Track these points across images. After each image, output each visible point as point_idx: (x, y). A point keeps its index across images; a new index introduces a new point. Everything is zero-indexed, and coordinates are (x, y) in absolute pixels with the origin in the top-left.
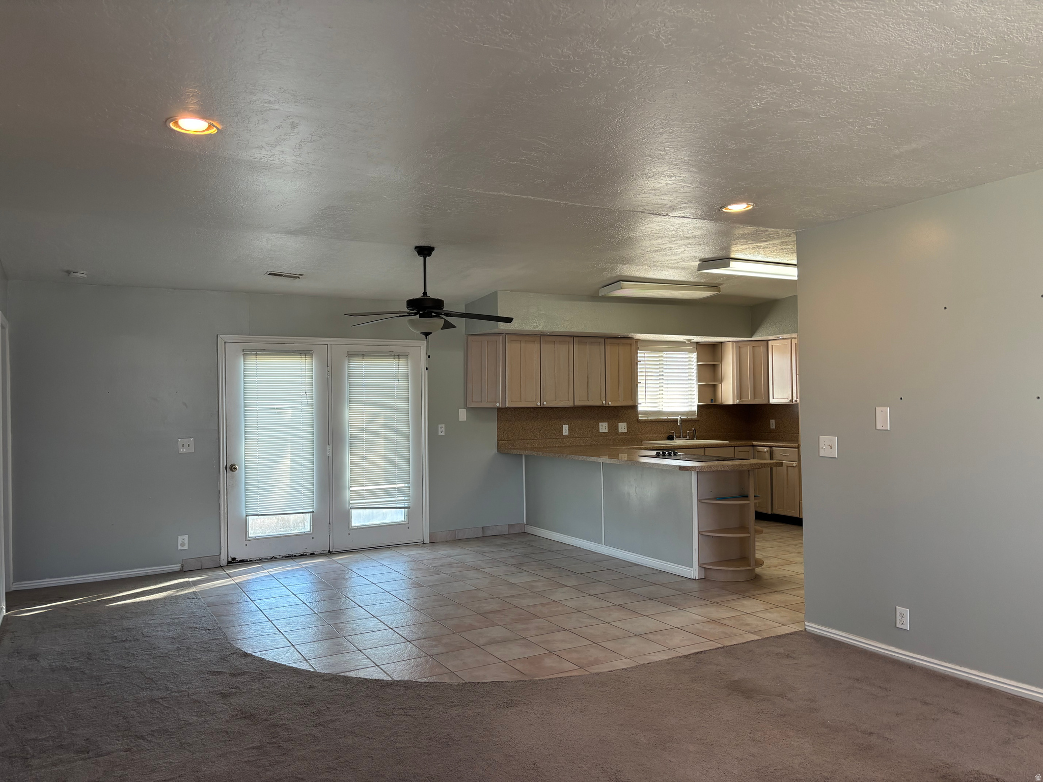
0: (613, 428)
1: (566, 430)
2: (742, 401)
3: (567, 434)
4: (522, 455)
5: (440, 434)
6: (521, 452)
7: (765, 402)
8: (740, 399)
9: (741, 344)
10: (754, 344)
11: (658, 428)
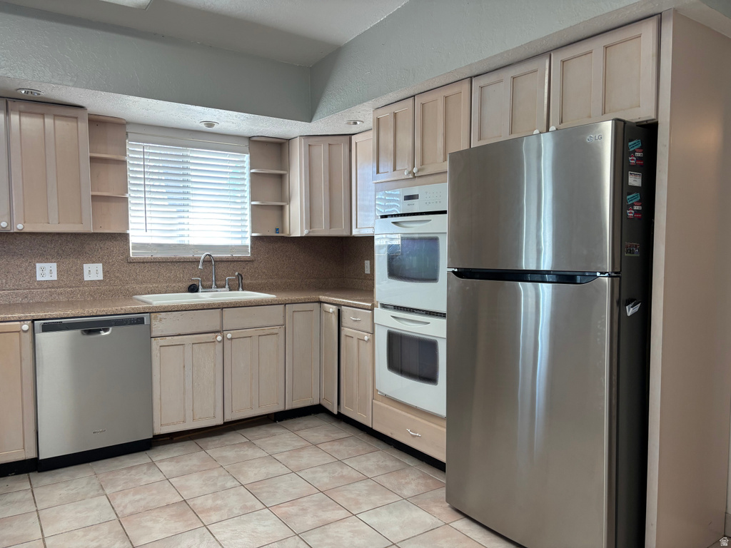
0: (70, 272)
2: (313, 232)
7: (345, 233)
8: (311, 228)
9: (311, 141)
10: (330, 140)
11: (173, 272)
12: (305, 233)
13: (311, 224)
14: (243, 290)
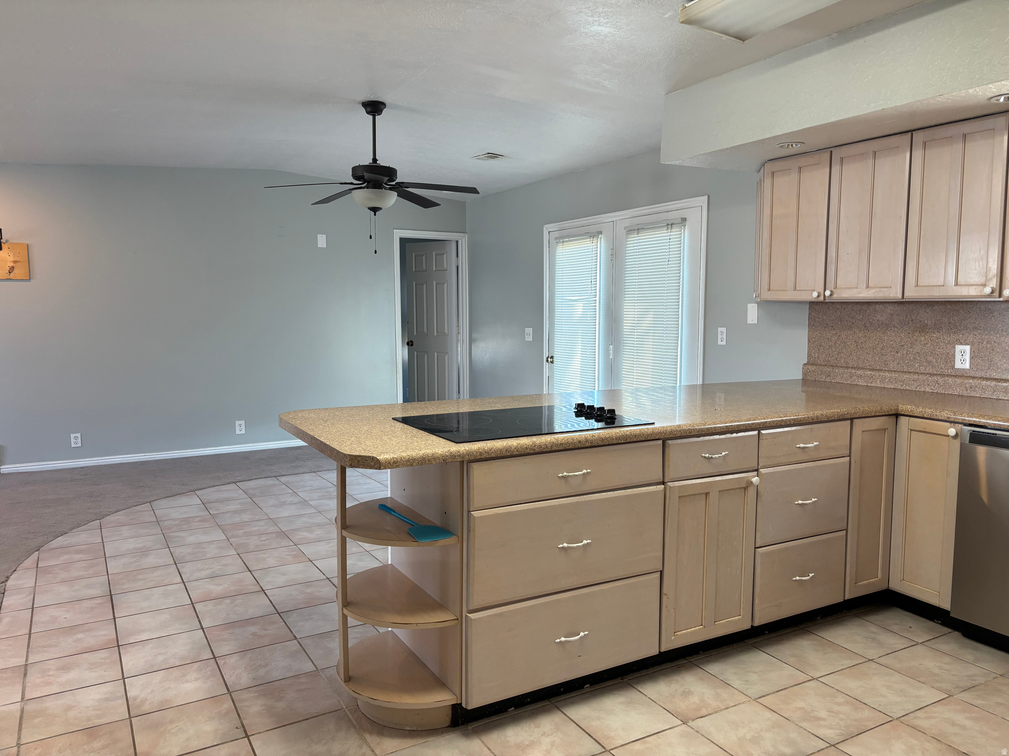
1: (963, 357)
3: (966, 367)
5: (720, 343)
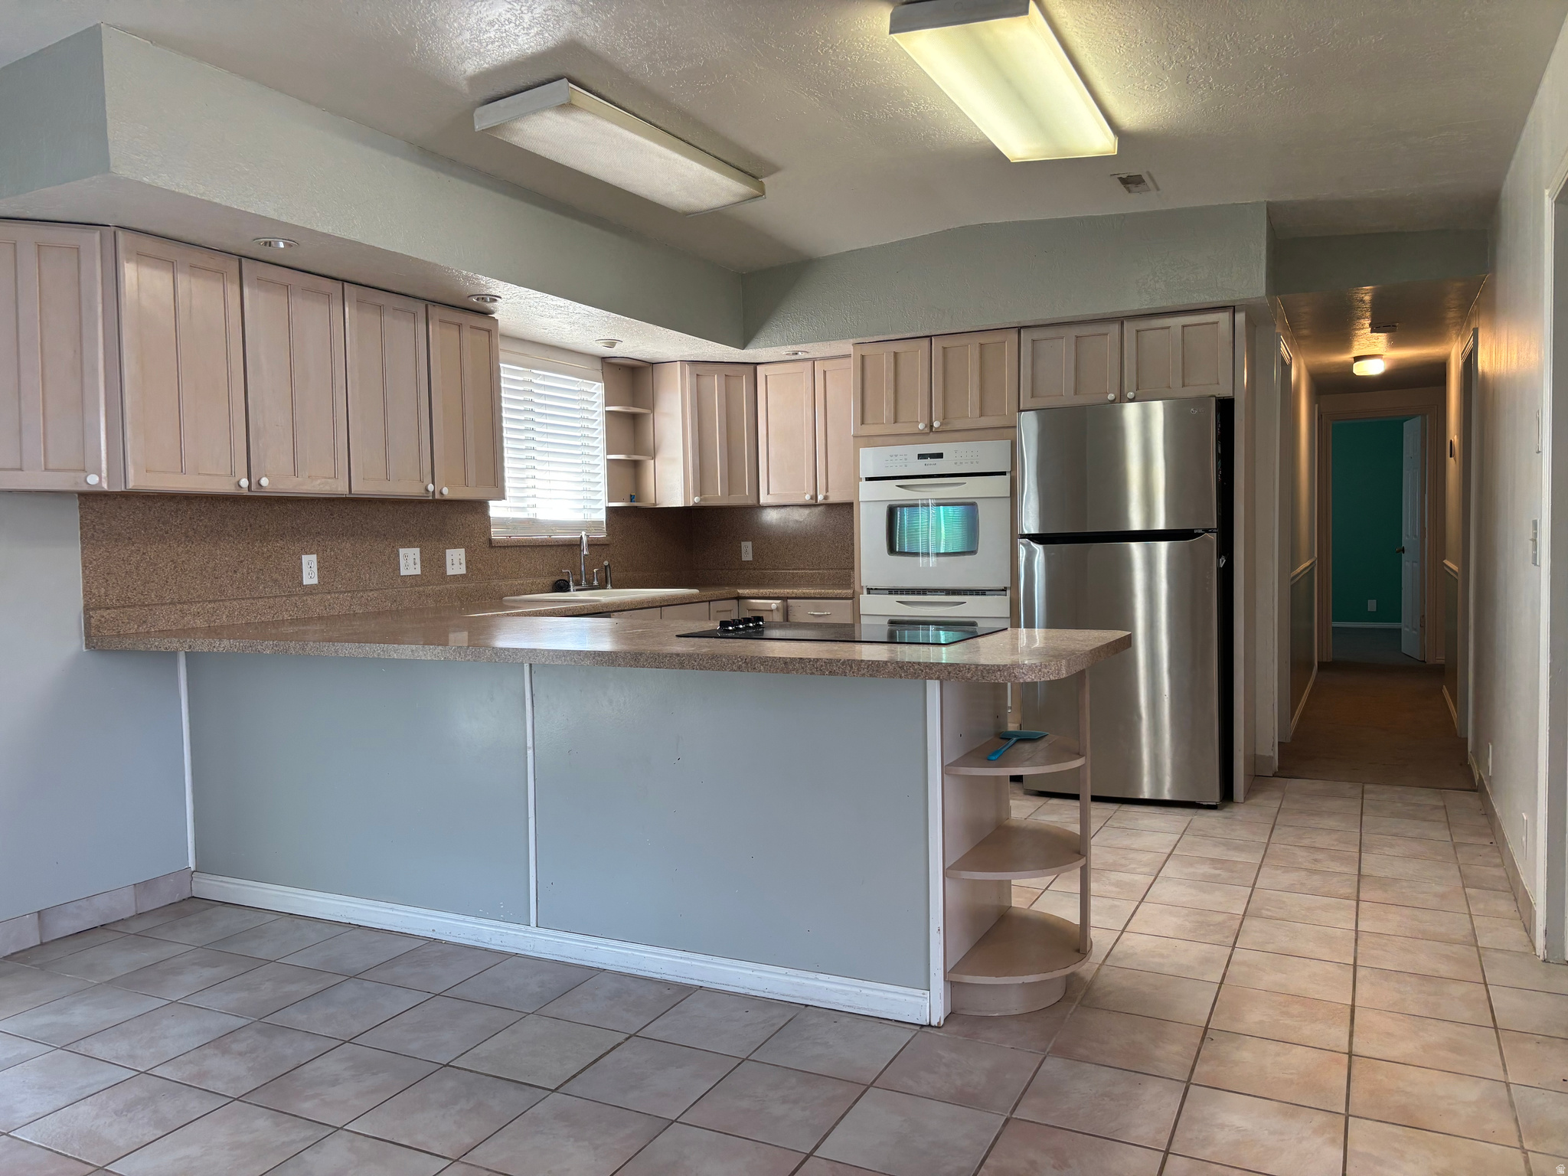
0: (433, 563)
1: (310, 570)
2: (705, 500)
3: (315, 581)
4: (173, 655)
6: (174, 644)
7: (750, 501)
8: (701, 495)
9: (700, 368)
10: (728, 369)
11: (533, 561)
12: (695, 500)
13: (701, 490)
14: (613, 588)
